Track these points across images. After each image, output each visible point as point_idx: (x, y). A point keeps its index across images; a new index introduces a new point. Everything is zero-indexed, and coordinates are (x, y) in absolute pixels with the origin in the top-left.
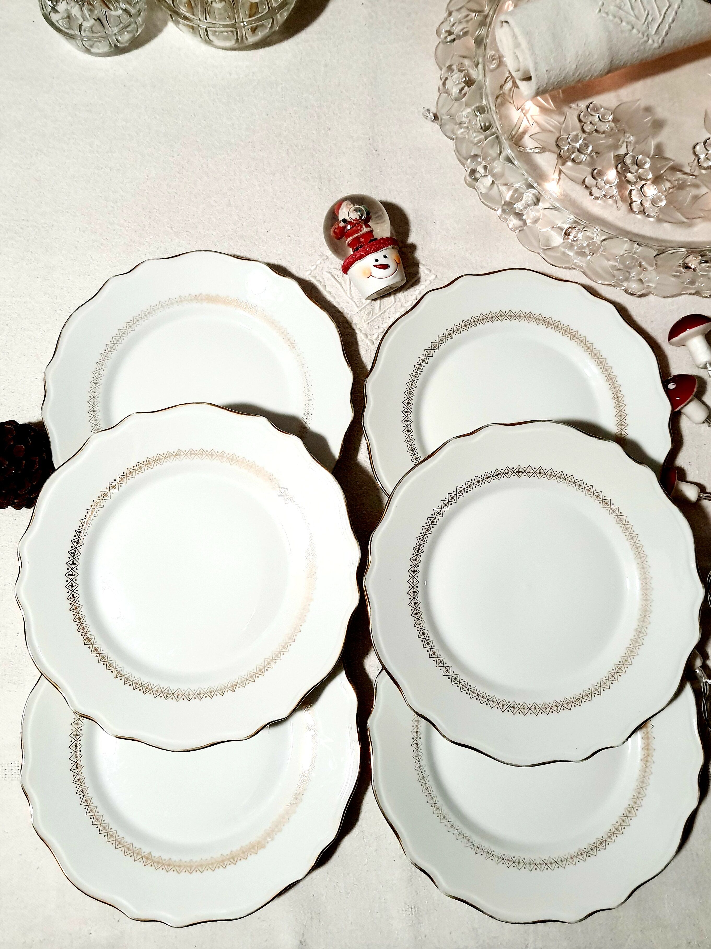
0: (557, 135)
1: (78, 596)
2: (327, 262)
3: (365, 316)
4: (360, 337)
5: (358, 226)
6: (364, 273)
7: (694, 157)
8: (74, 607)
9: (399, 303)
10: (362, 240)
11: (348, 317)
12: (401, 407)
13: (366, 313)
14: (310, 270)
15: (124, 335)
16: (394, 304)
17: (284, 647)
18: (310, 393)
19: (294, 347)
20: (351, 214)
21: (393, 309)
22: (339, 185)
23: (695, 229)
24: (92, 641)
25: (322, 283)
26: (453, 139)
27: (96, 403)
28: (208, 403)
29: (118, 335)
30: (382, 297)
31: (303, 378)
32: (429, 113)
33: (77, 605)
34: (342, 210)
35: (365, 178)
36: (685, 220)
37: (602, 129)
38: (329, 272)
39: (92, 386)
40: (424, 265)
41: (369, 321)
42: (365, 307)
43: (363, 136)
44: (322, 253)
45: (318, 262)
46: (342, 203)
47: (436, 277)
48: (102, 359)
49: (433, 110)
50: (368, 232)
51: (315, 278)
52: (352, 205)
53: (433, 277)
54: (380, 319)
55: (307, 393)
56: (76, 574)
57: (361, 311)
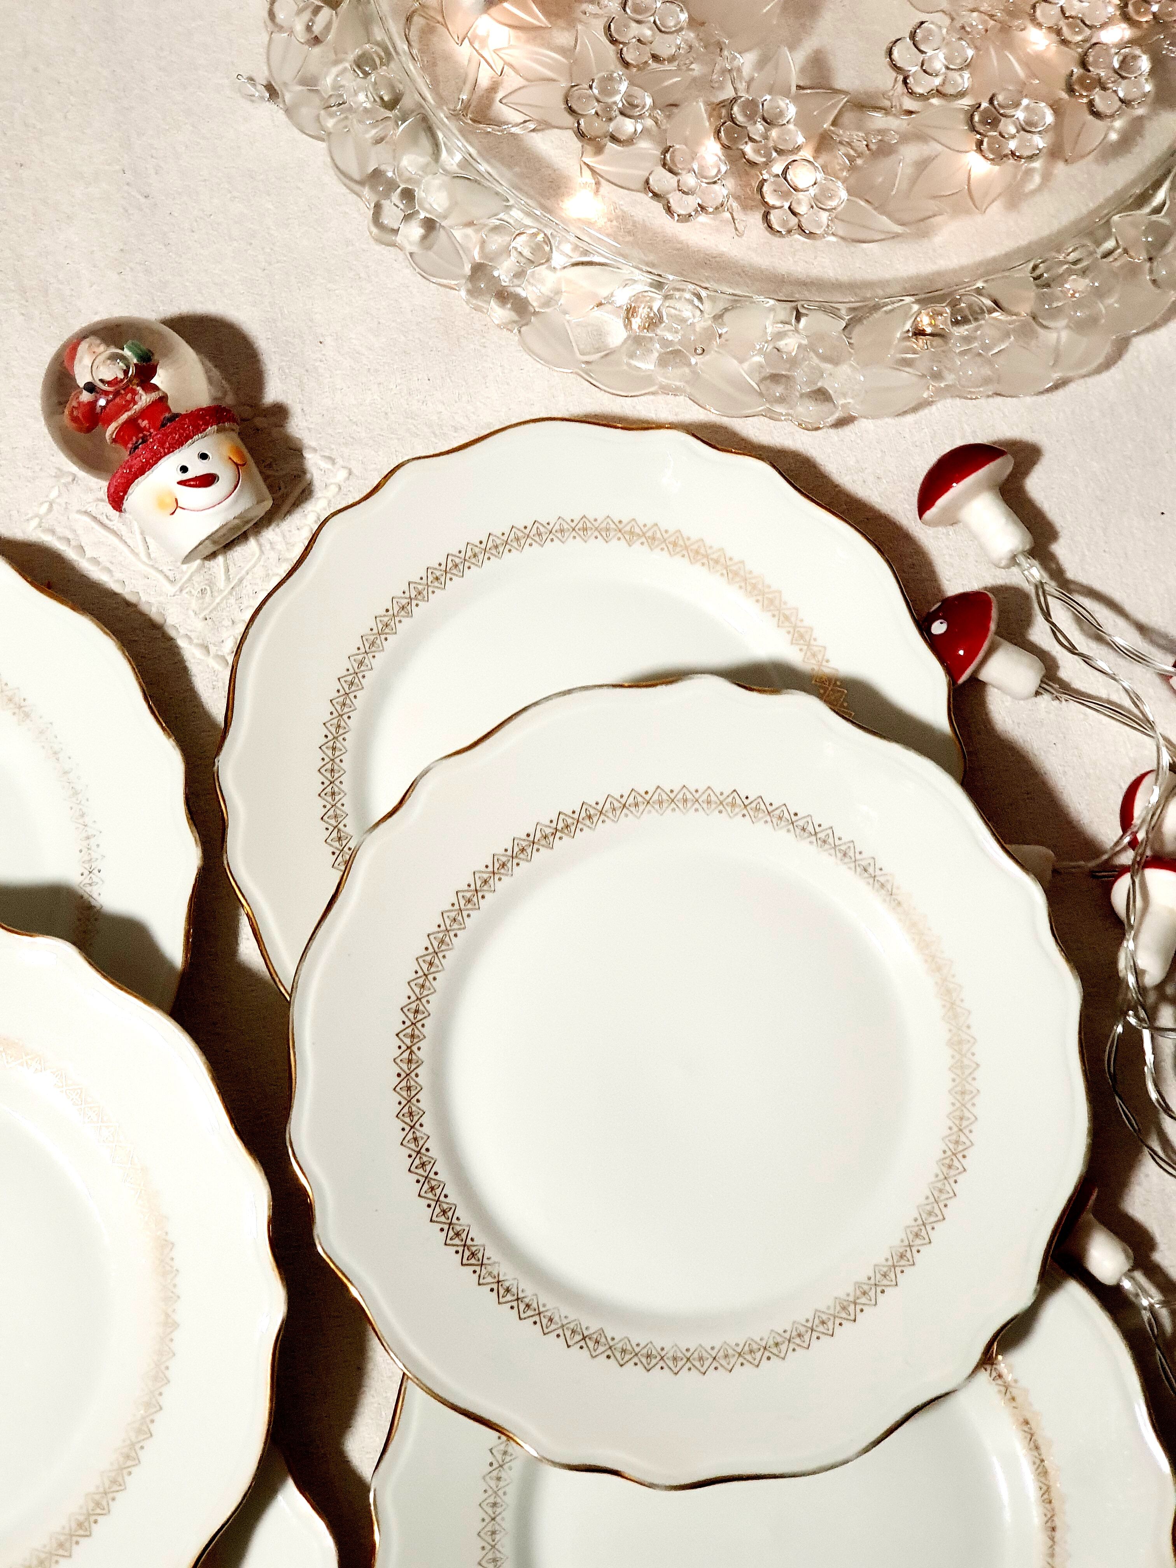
0: (564, 84)
2: (74, 487)
3: (194, 601)
4: (191, 654)
5: (126, 394)
6: (161, 504)
7: (894, 74)
9: (272, 553)
10: (144, 423)
11: (153, 612)
12: (317, 807)
13: (195, 593)
14: (37, 516)
16: (259, 559)
17: (128, 1457)
20: (101, 368)
21: (259, 571)
22: (72, 296)
23: (938, 239)
25: (73, 543)
26: (323, 140)
30: (229, 546)
32: (254, 85)
34: (80, 361)
35: (132, 269)
36: (898, 229)
37: (665, 52)
38: (86, 513)
40: (315, 450)
41: (206, 612)
42: (190, 579)
43: (107, 167)
44: (59, 469)
45: (54, 493)
46: (78, 344)
47: (350, 473)
49: (262, 78)
50: (154, 403)
51: (53, 532)
52: (102, 348)
53: (343, 474)
54: (232, 600)
55: (81, 821)
57: (181, 591)
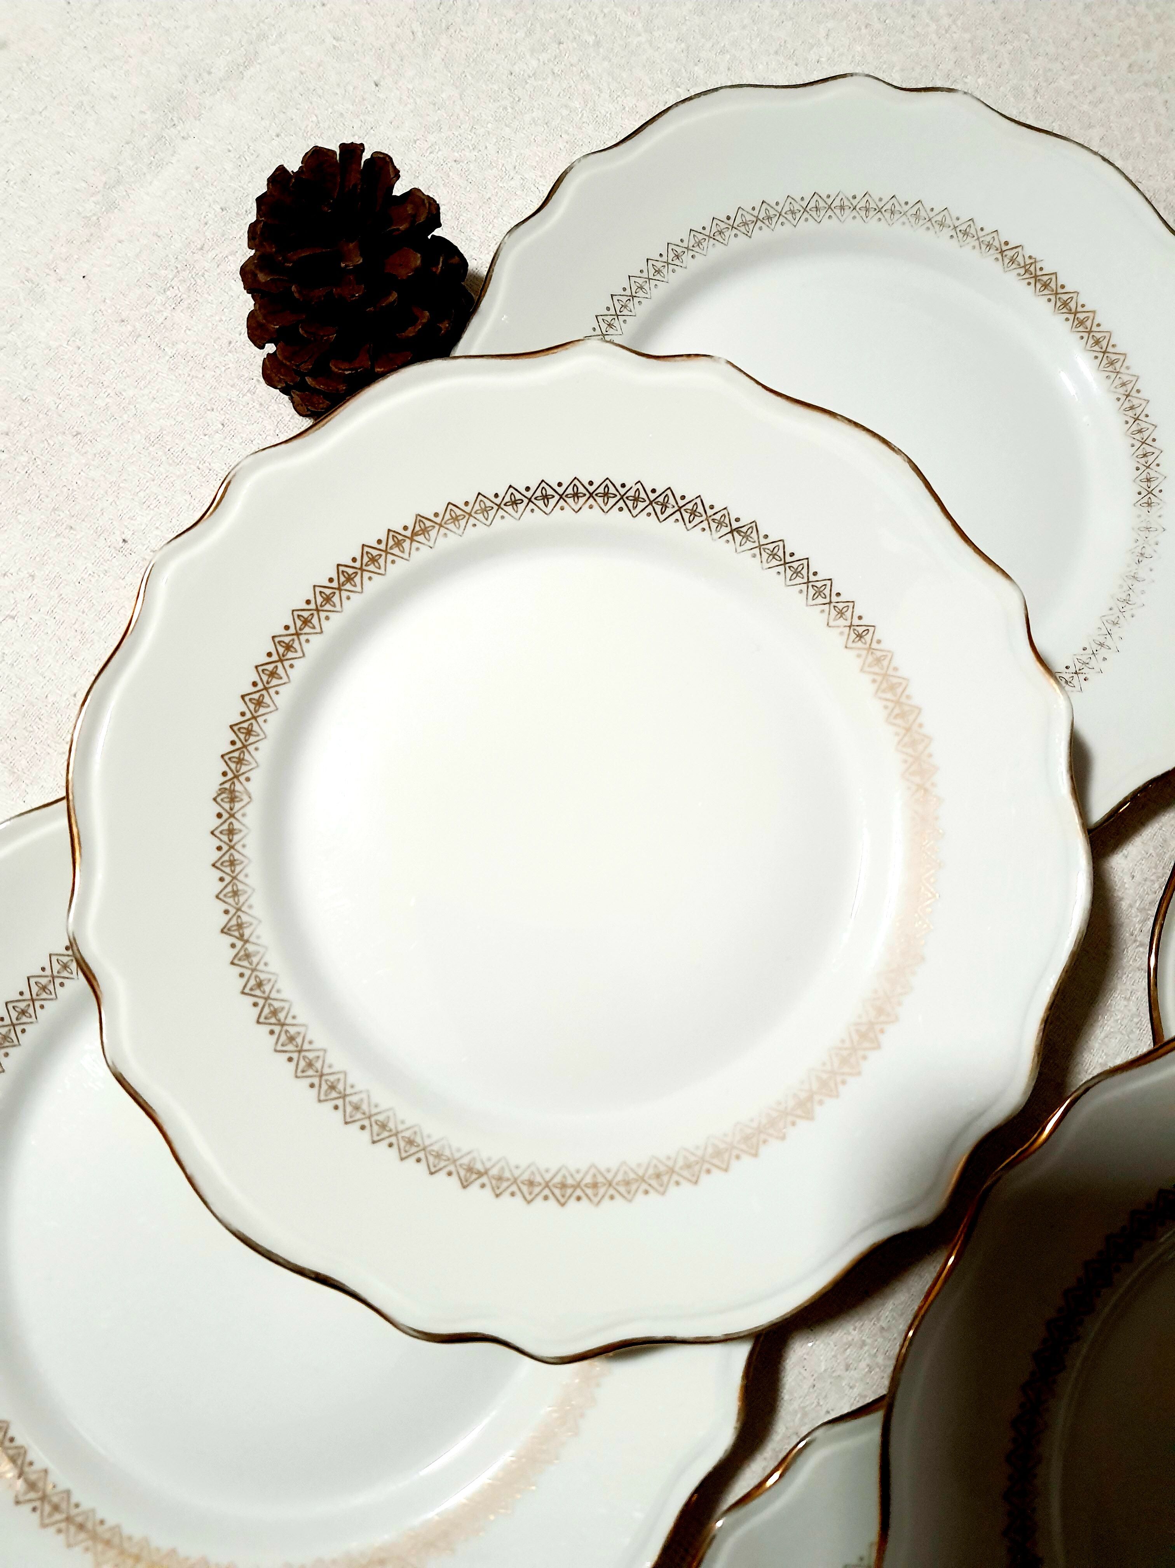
1: (285, 679)
8: (256, 696)
15: (789, 217)
18: (1115, 630)
19: (1149, 504)
24: (237, 806)
27: (625, 312)
28: (910, 461)
29: (779, 208)
31: (1121, 586)
33: (267, 700)
39: (645, 271)
48: (708, 229)
56: (317, 626)
